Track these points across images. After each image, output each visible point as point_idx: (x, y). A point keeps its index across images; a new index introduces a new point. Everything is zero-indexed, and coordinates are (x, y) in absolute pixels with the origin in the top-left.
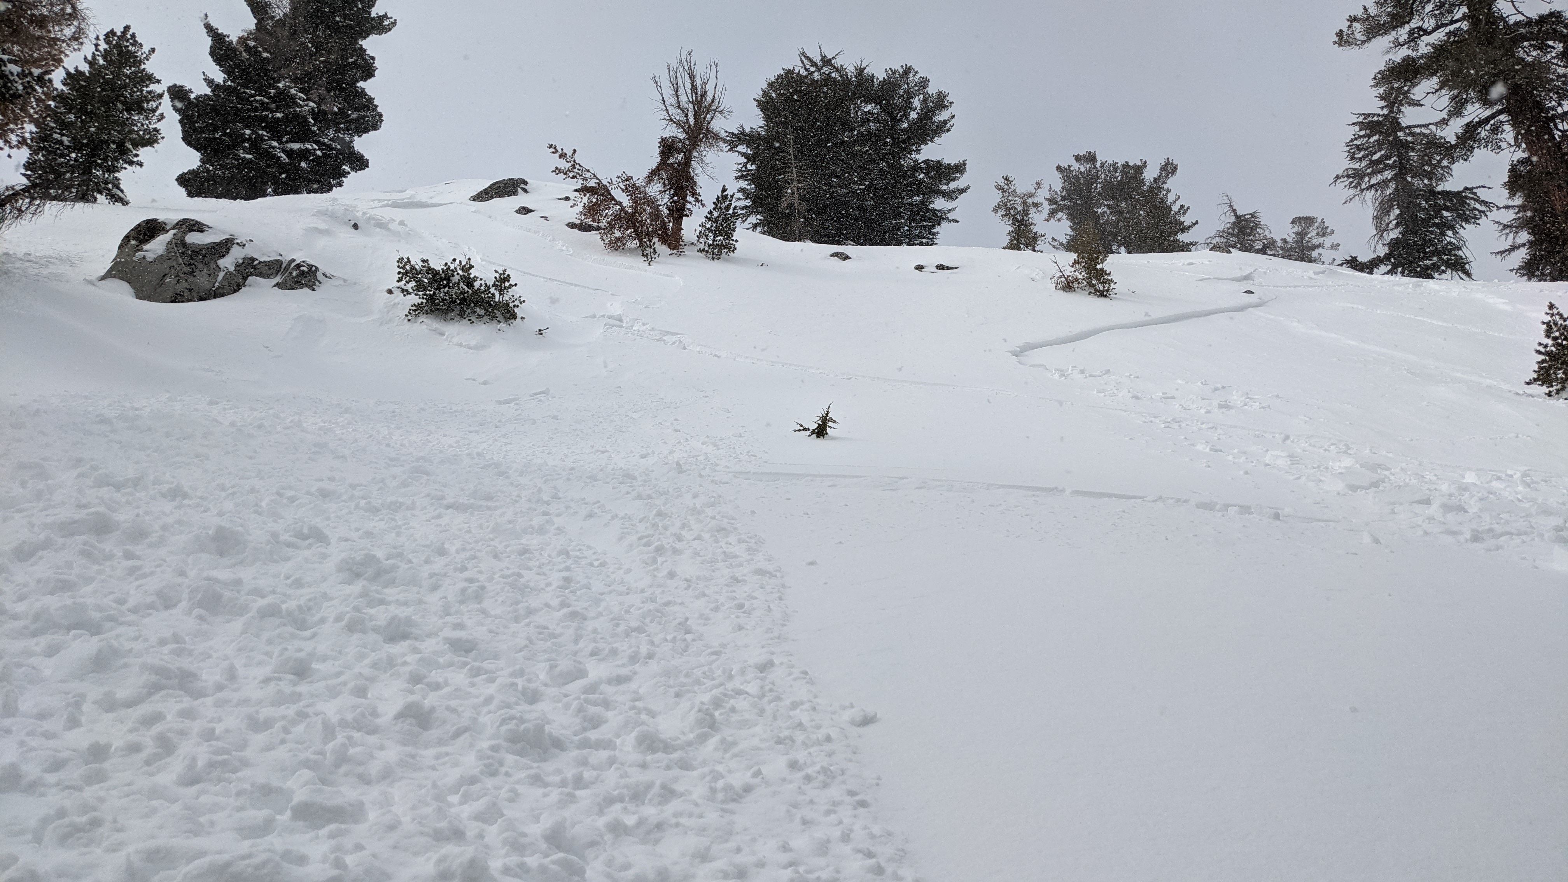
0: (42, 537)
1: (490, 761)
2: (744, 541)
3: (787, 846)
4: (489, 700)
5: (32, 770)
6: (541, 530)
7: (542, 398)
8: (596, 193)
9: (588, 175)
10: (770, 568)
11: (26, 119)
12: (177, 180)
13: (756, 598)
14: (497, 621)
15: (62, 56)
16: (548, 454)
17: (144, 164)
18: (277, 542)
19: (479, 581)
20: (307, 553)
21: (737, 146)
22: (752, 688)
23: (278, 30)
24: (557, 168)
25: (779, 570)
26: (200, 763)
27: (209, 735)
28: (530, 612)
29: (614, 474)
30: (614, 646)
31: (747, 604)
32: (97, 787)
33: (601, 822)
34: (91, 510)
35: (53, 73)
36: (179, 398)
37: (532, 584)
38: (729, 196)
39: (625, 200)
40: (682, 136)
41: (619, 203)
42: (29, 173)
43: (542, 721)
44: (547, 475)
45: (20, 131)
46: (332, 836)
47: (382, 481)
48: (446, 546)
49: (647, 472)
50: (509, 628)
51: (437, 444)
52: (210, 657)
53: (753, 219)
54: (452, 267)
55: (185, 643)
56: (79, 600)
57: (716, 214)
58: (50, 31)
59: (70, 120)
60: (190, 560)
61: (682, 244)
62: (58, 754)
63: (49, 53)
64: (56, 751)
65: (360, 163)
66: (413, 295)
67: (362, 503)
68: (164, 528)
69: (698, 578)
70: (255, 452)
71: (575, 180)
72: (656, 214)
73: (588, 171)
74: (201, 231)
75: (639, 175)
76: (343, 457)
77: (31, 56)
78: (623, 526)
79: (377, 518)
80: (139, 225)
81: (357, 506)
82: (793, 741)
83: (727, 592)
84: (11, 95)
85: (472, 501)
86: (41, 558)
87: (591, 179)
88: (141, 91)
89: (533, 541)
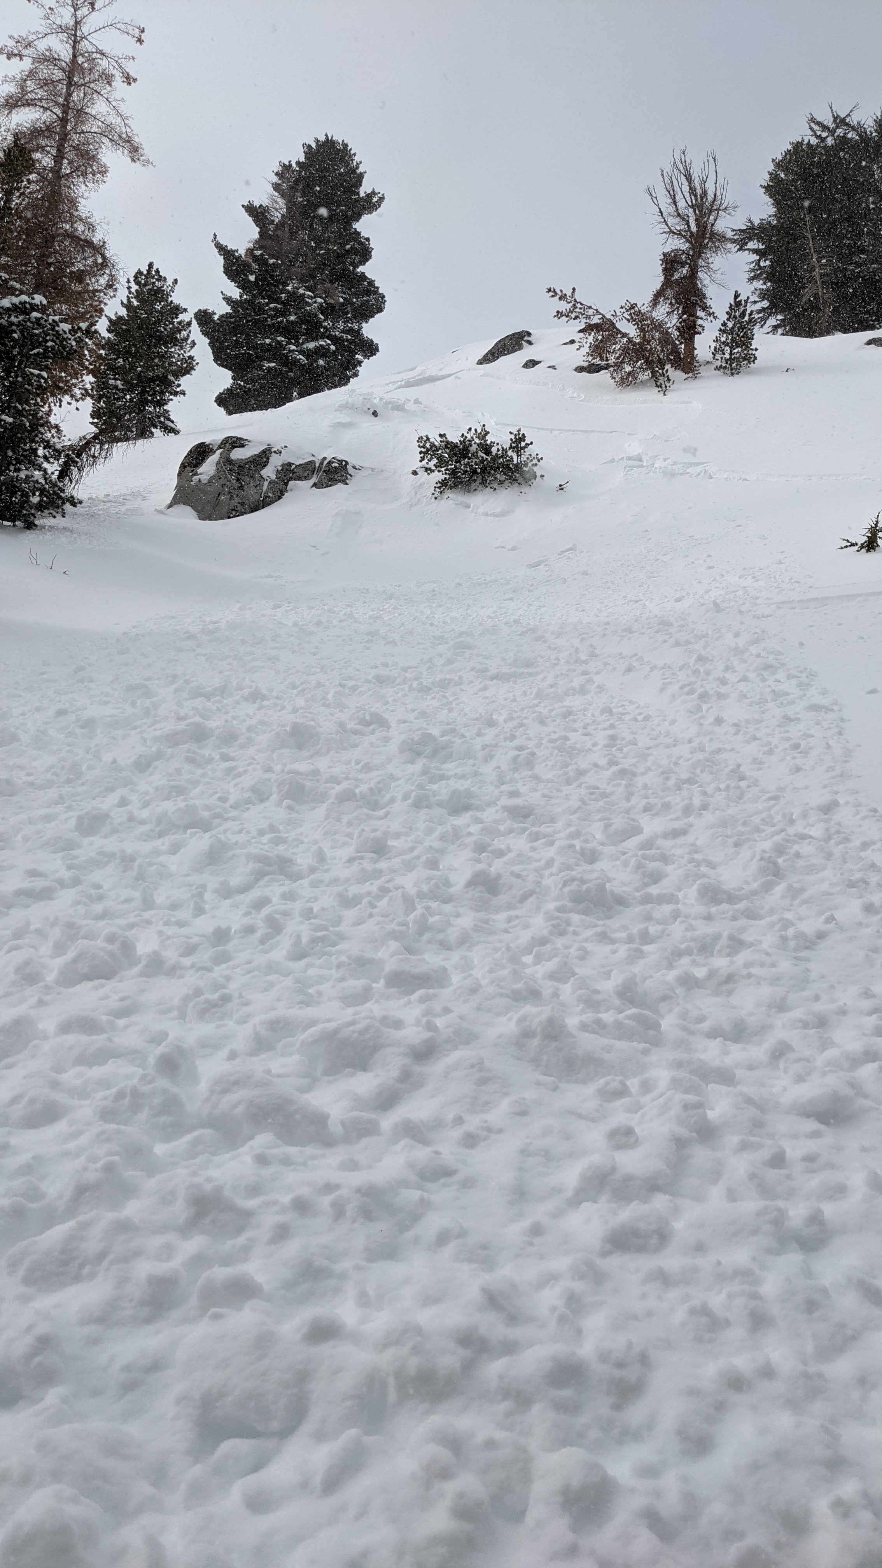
0: (154, 749)
1: (558, 921)
2: (794, 677)
3: (869, 992)
4: (550, 863)
5: (171, 956)
6: (583, 691)
7: (570, 555)
8: (602, 330)
9: (591, 312)
10: (825, 702)
11: (84, 372)
12: (216, 401)
13: (812, 736)
14: (550, 785)
15: (102, 306)
16: (582, 611)
17: (186, 392)
18: (345, 731)
19: (528, 748)
20: (372, 738)
21: (747, 243)
22: (817, 831)
23: (279, 233)
24: (558, 312)
25: (836, 703)
26: (304, 940)
27: (308, 914)
28: (580, 773)
29: (650, 623)
30: (667, 799)
31: (803, 743)
32: (223, 966)
33: (671, 976)
34: (189, 721)
35: (97, 324)
36: (248, 606)
37: (578, 746)
38: (743, 302)
39: (631, 330)
40: (685, 246)
41: (625, 335)
42: (96, 420)
43: (602, 880)
44: (583, 634)
45: (81, 384)
46: (422, 1000)
47: (430, 660)
48: (494, 717)
49: (683, 616)
50: (561, 791)
51: (477, 616)
52: (302, 842)
53: (772, 321)
54: (469, 437)
55: (280, 832)
56: (191, 802)
57: (730, 325)
58: (88, 285)
59: (119, 364)
60: (275, 756)
61: (697, 364)
62: (191, 940)
63: (91, 305)
64: (187, 937)
65: (371, 349)
66: (436, 472)
67: (415, 684)
68: (249, 729)
69: (747, 721)
70: (317, 648)
71: (578, 320)
72: (666, 338)
73: (590, 307)
74: (243, 446)
75: (643, 301)
76: (394, 642)
77: (78, 312)
78: (664, 677)
79: (429, 697)
80: (191, 451)
81: (411, 687)
82: (866, 883)
83: (780, 733)
84: (68, 353)
85: (514, 669)
86: (156, 768)
87: (594, 315)
88: (173, 323)
89: (575, 702)
